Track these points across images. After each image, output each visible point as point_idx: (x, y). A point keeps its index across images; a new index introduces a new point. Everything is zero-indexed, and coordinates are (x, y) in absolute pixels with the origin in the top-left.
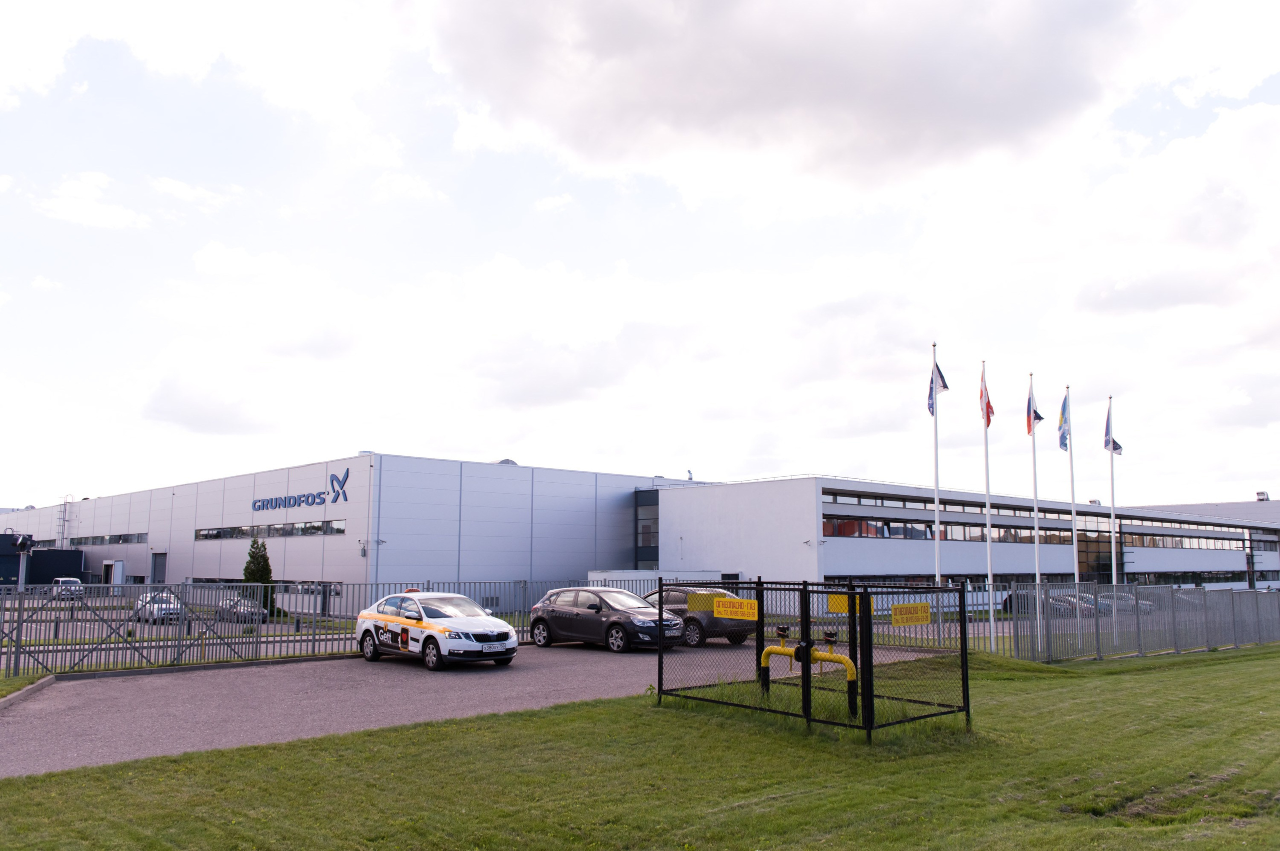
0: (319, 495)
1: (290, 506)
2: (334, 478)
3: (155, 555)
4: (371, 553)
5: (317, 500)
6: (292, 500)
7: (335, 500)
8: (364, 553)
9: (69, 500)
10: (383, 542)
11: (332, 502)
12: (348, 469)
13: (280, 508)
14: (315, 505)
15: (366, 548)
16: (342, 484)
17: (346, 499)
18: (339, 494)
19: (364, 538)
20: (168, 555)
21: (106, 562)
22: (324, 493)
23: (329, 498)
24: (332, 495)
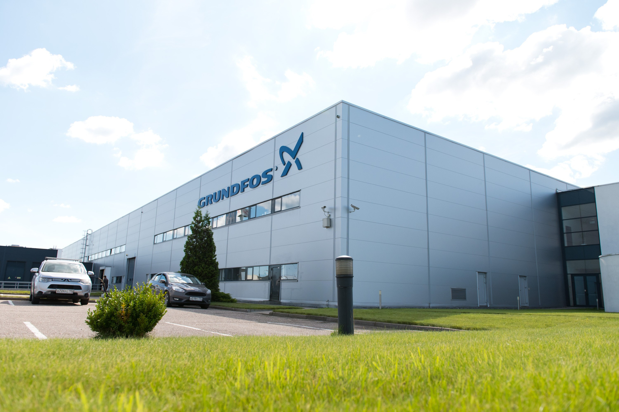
0: (265, 174)
1: (234, 194)
2: (283, 149)
3: (129, 260)
4: (339, 223)
5: (263, 180)
6: (235, 189)
7: (285, 173)
8: (330, 224)
9: (90, 232)
10: (355, 208)
11: (282, 176)
12: (302, 134)
13: (223, 199)
14: (260, 185)
15: (332, 217)
16: (294, 154)
17: (300, 167)
18: (291, 165)
19: (330, 204)
20: (136, 258)
21: (101, 268)
22: (271, 170)
23: (277, 175)
24: (282, 168)
